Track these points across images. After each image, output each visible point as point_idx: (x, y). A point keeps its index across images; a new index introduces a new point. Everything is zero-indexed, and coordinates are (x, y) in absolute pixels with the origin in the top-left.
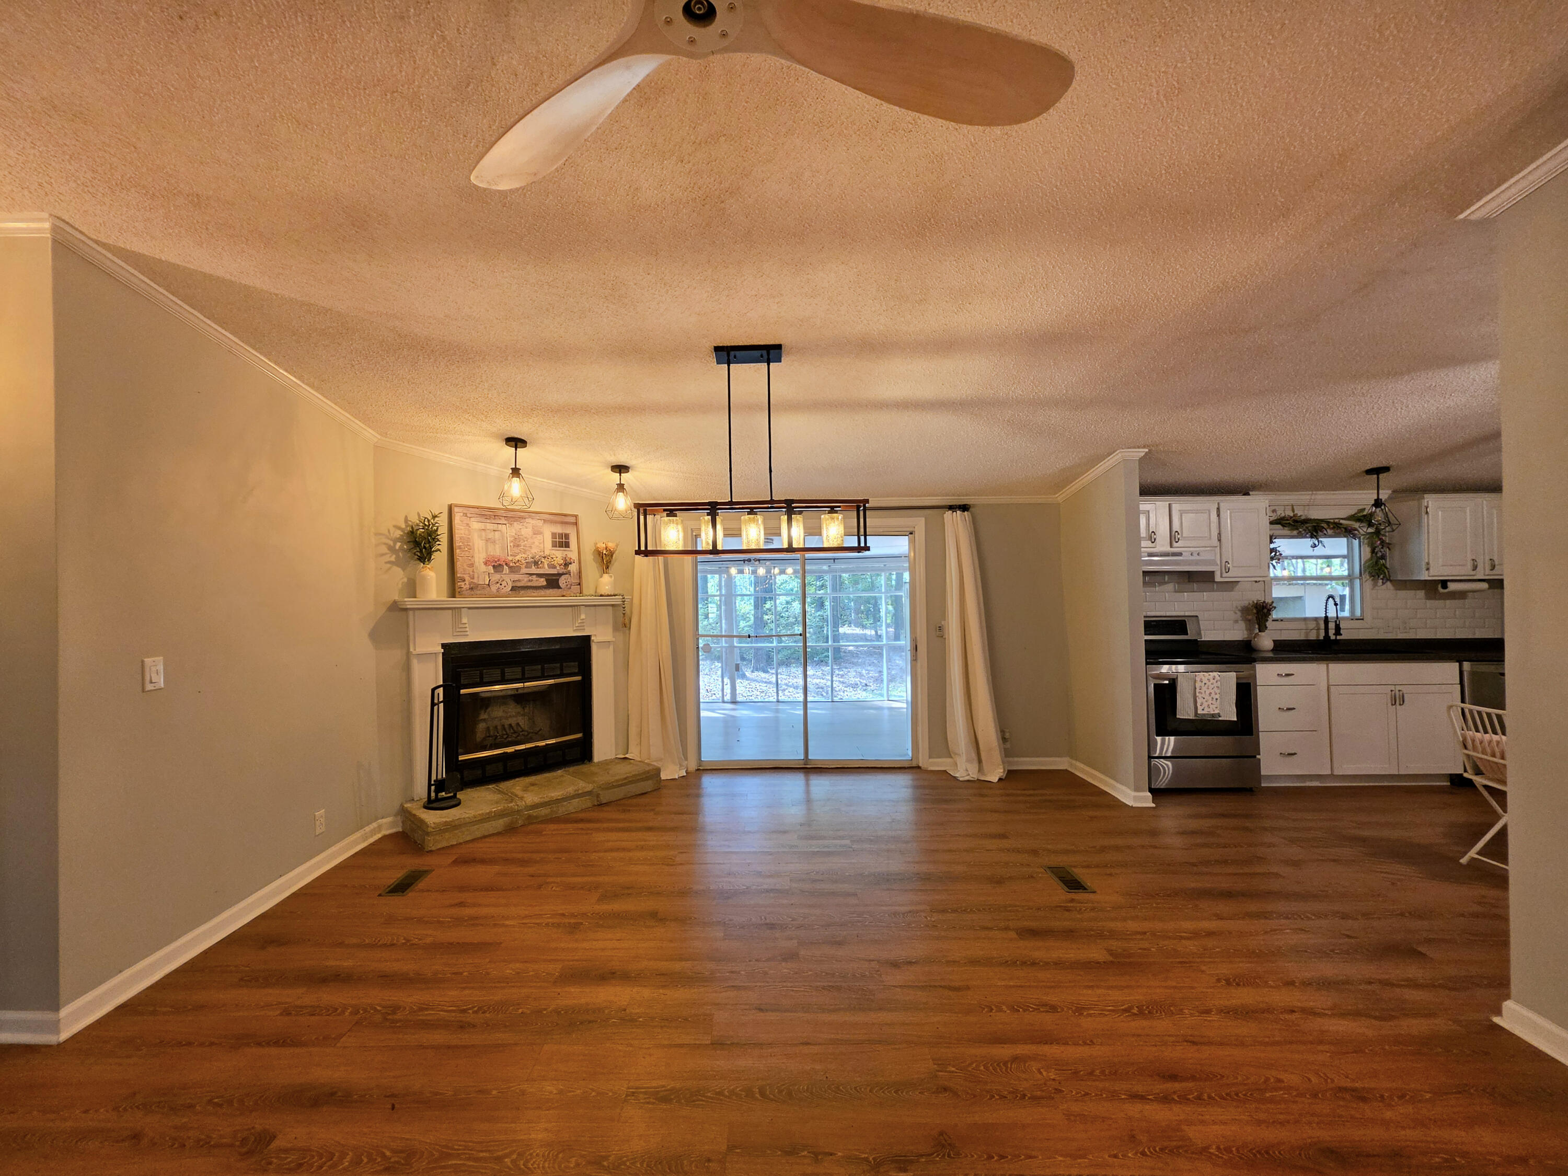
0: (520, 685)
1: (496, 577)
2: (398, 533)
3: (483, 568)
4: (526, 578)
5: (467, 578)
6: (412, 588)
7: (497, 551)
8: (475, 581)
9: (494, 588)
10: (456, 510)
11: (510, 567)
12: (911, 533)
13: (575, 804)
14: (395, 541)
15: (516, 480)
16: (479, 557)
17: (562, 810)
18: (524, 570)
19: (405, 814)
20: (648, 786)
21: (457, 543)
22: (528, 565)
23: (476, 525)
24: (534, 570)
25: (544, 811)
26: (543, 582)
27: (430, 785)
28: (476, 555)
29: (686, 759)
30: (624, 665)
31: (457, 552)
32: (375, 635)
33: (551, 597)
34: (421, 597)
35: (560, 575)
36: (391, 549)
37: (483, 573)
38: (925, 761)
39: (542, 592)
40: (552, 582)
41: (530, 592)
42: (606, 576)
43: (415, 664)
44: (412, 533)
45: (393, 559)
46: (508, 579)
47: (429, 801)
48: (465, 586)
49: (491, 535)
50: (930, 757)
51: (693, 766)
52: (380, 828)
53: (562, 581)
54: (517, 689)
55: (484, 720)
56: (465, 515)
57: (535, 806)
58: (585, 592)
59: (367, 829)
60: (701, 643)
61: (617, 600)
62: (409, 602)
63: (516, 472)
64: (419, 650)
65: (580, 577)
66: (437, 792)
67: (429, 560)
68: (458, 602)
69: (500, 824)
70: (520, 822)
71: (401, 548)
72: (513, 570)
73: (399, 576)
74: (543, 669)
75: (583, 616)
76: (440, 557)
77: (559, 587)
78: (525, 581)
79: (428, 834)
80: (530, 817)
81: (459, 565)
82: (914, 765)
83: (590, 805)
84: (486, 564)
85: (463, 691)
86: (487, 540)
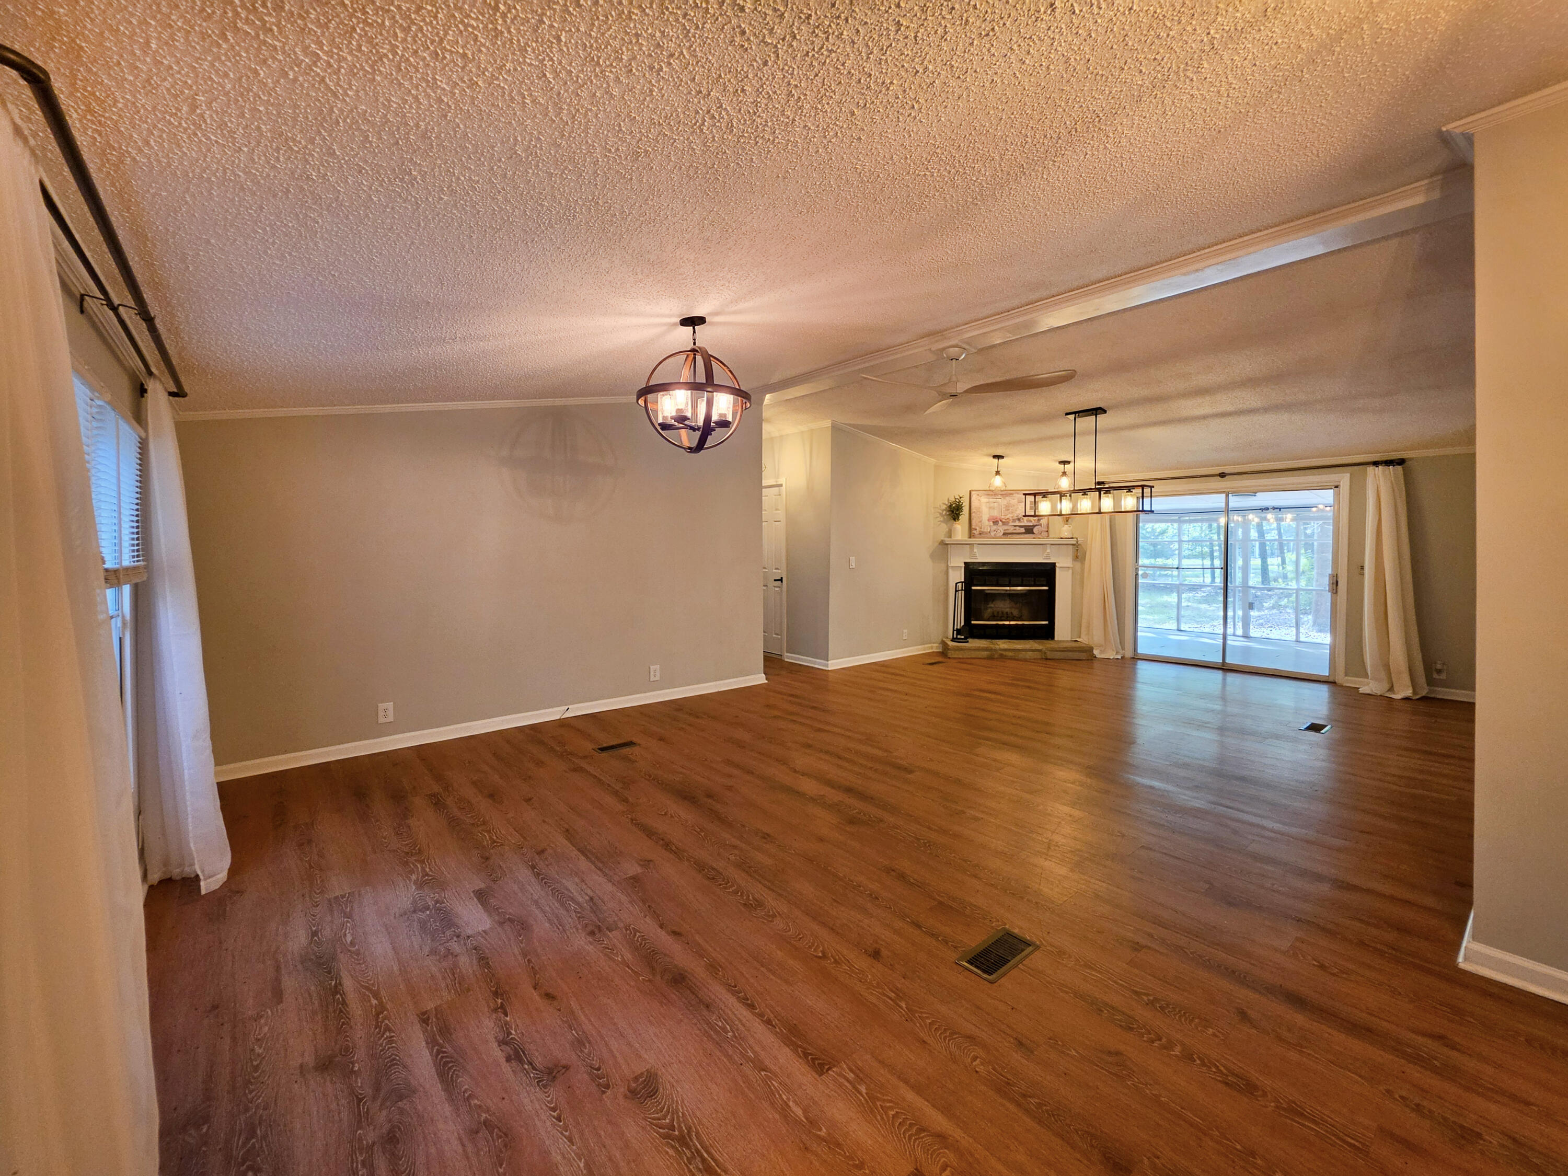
0: (1008, 588)
1: (995, 527)
2: (944, 507)
3: (987, 523)
4: (1013, 528)
5: (977, 528)
6: (950, 534)
7: (996, 513)
8: (982, 530)
9: (993, 534)
10: (973, 493)
11: (1003, 522)
12: (1336, 487)
13: (1029, 655)
14: (943, 510)
15: (998, 476)
16: (985, 517)
17: (1021, 655)
18: (1011, 524)
19: (944, 643)
20: (1083, 656)
21: (973, 510)
22: (1014, 521)
23: (984, 499)
24: (1017, 523)
25: (1010, 654)
26: (1023, 530)
27: (954, 630)
28: (983, 516)
29: (1123, 649)
30: (1079, 581)
31: (973, 515)
32: (933, 556)
33: (1028, 539)
34: (954, 538)
35: (1034, 526)
36: (941, 514)
37: (987, 525)
38: (1341, 678)
39: (1022, 536)
40: (1029, 530)
41: (1014, 536)
42: (1066, 526)
43: (950, 571)
44: (951, 505)
45: (942, 519)
46: (1001, 529)
47: (953, 638)
48: (977, 533)
49: (992, 505)
50: (1346, 675)
51: (1129, 654)
52: (932, 648)
53: (1035, 530)
54: (1007, 590)
55: (991, 607)
56: (978, 495)
57: (1005, 650)
58: (1050, 536)
59: (926, 646)
60: (1140, 573)
61: (1073, 541)
62: (948, 541)
63: (998, 473)
64: (952, 565)
65: (1048, 527)
66: (957, 635)
67: (958, 519)
68: (972, 541)
69: (985, 654)
70: (996, 656)
71: (946, 514)
72: (1004, 523)
73: (944, 528)
74: (1022, 580)
75: (1048, 551)
76: (964, 516)
77: (1033, 533)
78: (1011, 530)
79: (949, 649)
80: (1001, 655)
81: (973, 522)
82: (1331, 679)
83: (1039, 657)
84: (989, 520)
85: (974, 588)
86: (990, 508)
